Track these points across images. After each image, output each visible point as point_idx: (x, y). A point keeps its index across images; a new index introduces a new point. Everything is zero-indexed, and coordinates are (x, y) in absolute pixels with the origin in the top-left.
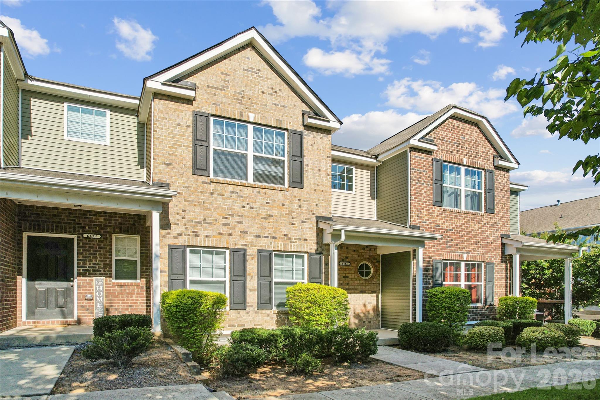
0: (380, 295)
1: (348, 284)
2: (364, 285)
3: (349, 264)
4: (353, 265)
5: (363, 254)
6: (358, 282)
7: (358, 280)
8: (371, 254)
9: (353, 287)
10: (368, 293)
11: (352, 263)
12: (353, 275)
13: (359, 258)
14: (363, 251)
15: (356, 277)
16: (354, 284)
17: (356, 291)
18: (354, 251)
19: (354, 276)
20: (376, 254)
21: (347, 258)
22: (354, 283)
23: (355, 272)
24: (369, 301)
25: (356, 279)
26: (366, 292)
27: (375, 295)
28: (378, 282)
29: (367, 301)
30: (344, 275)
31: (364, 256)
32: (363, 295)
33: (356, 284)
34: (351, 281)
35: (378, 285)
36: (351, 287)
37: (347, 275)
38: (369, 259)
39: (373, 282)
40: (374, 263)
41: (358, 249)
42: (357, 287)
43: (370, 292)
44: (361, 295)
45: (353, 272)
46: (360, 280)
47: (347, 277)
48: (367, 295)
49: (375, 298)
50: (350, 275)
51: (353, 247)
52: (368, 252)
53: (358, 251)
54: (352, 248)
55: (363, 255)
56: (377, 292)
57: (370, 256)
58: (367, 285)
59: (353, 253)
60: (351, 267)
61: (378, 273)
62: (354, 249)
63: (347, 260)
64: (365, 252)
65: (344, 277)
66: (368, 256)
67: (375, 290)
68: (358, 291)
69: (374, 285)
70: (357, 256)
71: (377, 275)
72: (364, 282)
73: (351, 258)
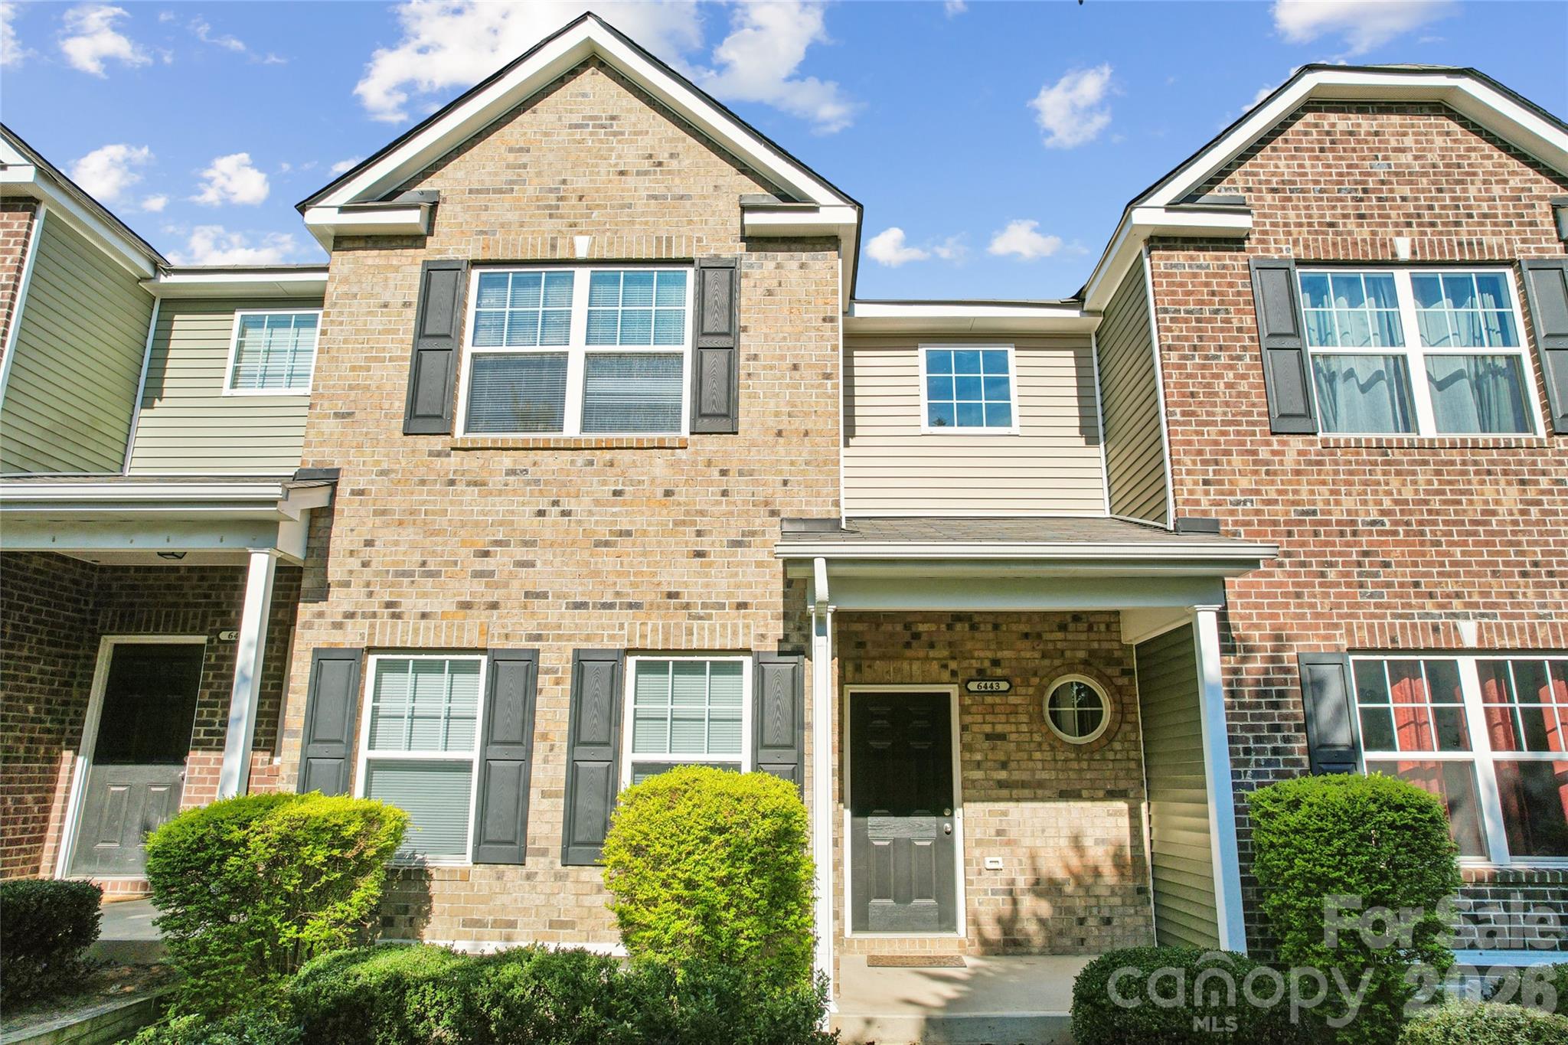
0: (1144, 805)
1: (1004, 765)
2: (1075, 765)
3: (1004, 686)
4: (1022, 690)
5: (1059, 645)
6: (1048, 756)
7: (1045, 747)
8: (1095, 645)
9: (1025, 776)
10: (1093, 799)
11: (1018, 680)
12: (1024, 728)
13: (1047, 662)
14: (1060, 635)
15: (1037, 738)
16: (1031, 764)
17: (1040, 792)
18: (1026, 636)
19: (1031, 732)
20: (1116, 645)
21: (996, 663)
22: (1030, 759)
23: (1031, 717)
24: (1099, 833)
25: (1040, 744)
26: (1085, 793)
27: (1122, 806)
28: (1133, 754)
29: (1090, 832)
30: (988, 729)
31: (1068, 654)
32: (1072, 804)
33: (1039, 765)
34: (1019, 750)
35: (1133, 765)
36: (1017, 776)
37: (999, 728)
38: (1085, 663)
39: (1111, 755)
40: (1110, 678)
41: (1039, 628)
42: (1045, 775)
43: (1101, 794)
44: (1062, 805)
45: (1024, 718)
46: (1053, 748)
47: (1002, 737)
48: (1088, 805)
49: (1125, 822)
50: (1013, 728)
51: (1019, 622)
52: (1084, 637)
53: (1039, 636)
54: (1014, 627)
55: (1063, 652)
56: (1132, 795)
57: (1092, 653)
58: (1084, 765)
59: (1020, 644)
60: (1013, 700)
61: (1130, 717)
62: (1025, 628)
63: (999, 672)
64: (1070, 637)
65: (988, 737)
66: (1081, 654)
67: (1122, 785)
68: (1047, 793)
69: (1118, 765)
70: (1037, 655)
71: (1127, 727)
72: (1073, 756)
73: (1014, 664)
